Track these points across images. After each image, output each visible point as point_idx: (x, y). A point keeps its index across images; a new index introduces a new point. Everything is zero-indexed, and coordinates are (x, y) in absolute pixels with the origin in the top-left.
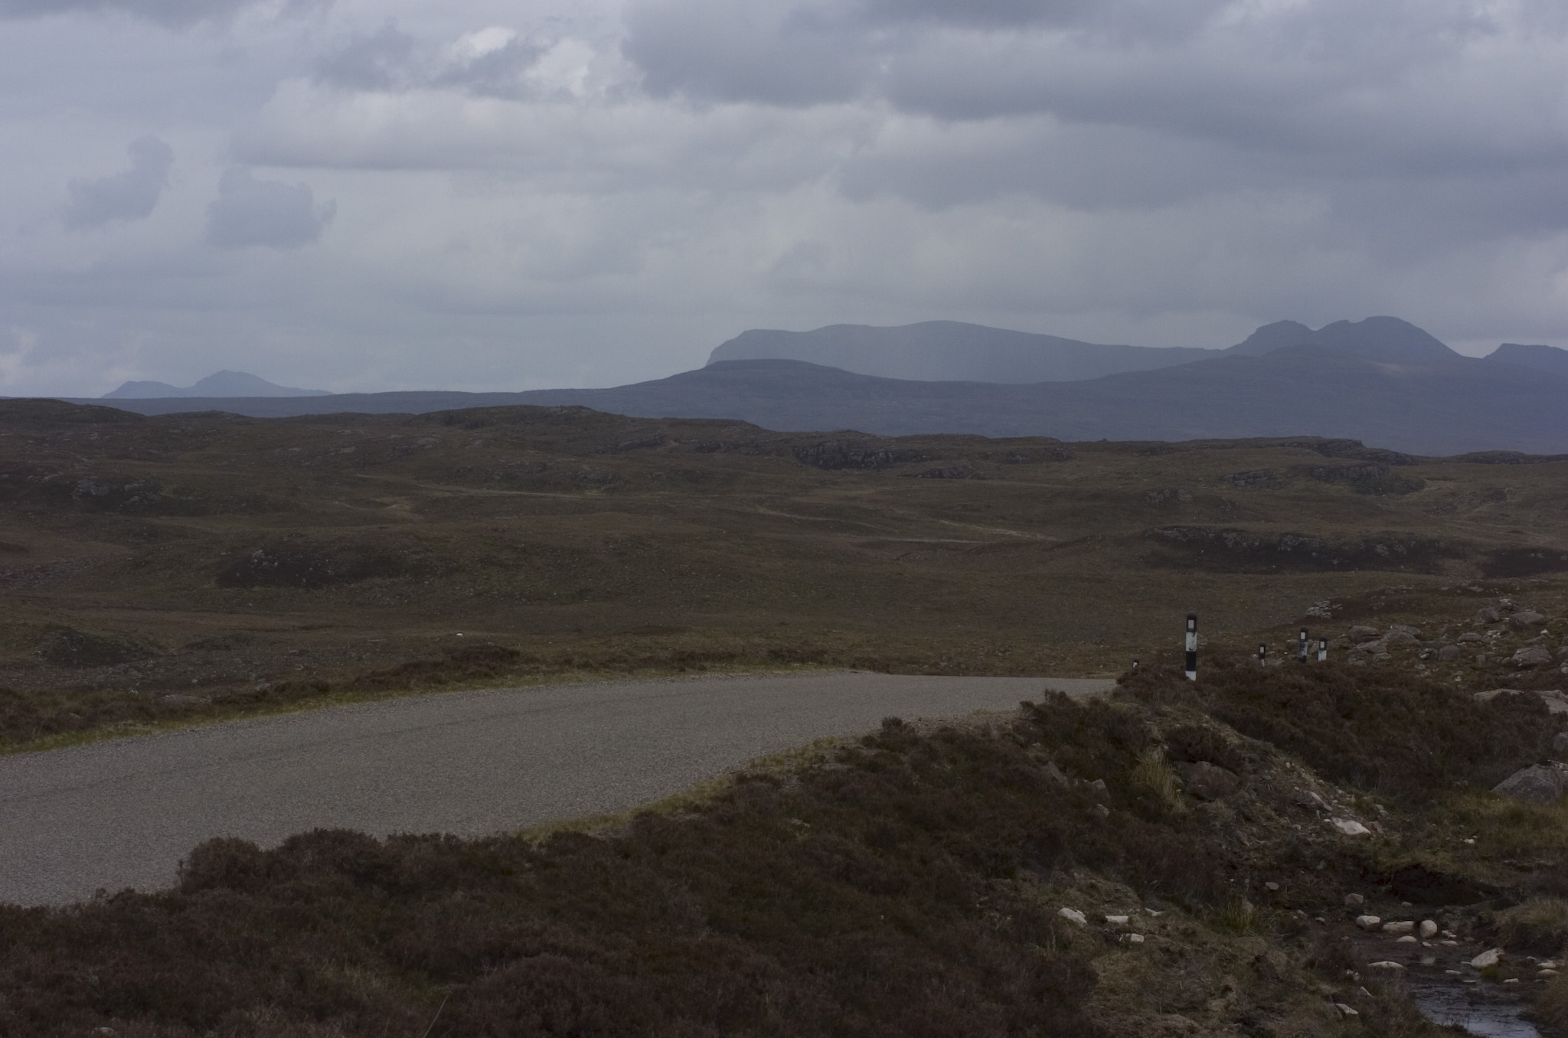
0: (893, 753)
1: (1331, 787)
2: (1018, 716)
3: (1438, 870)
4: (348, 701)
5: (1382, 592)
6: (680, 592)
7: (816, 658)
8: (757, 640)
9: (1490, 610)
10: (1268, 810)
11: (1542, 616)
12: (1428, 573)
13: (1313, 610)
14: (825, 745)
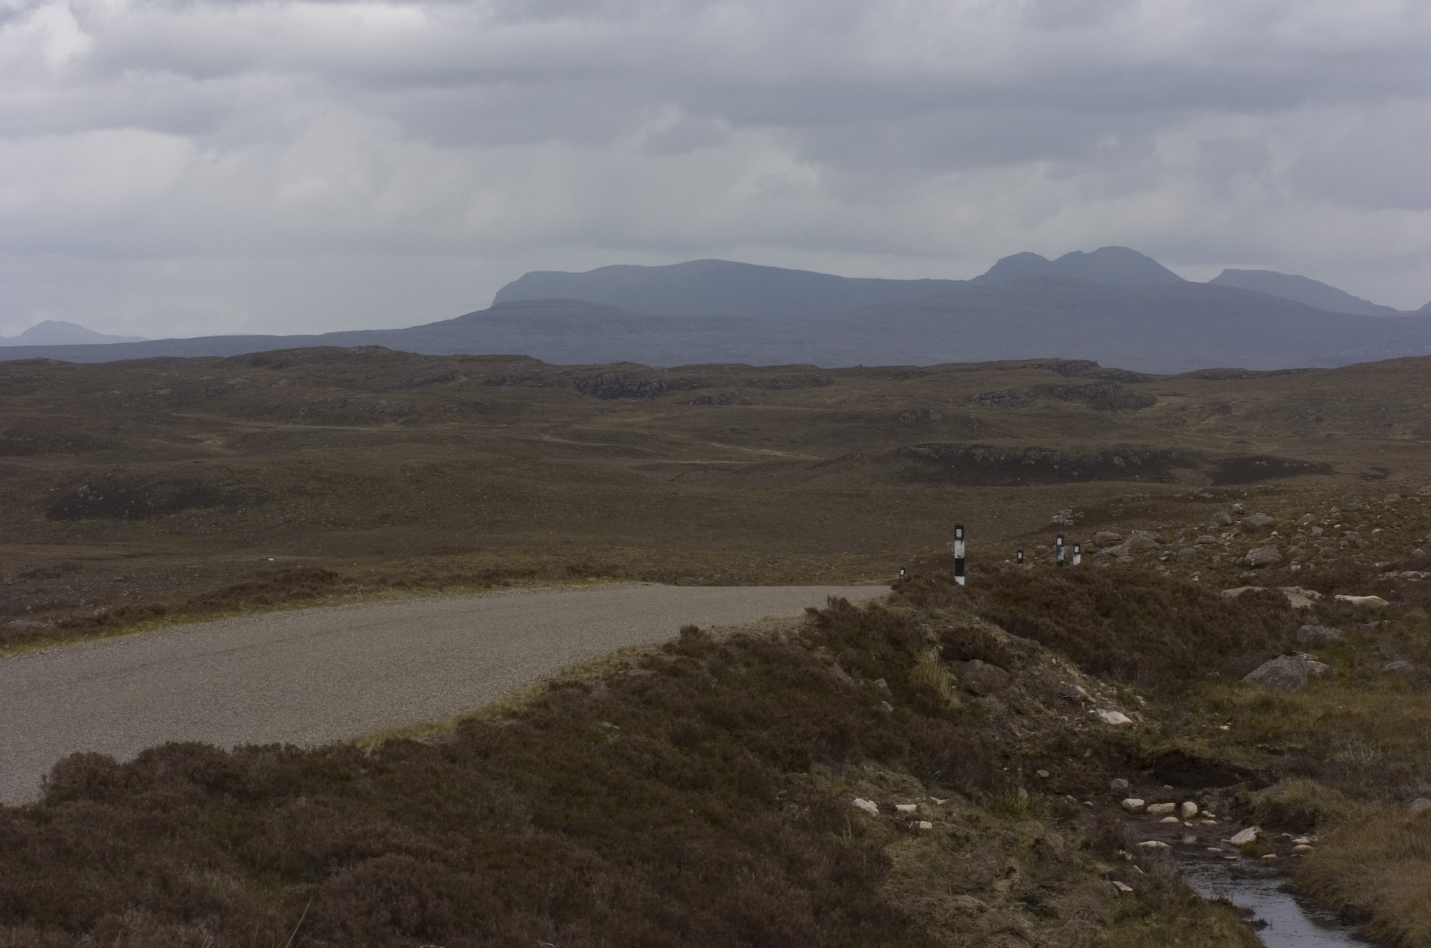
0: (692, 659)
1: (1094, 681)
2: (804, 622)
3: (1196, 755)
4: (183, 622)
5: (1120, 500)
6: (473, 515)
7: (610, 572)
8: (545, 558)
9: (1223, 515)
10: (1038, 704)
11: (1270, 519)
12: (1161, 481)
13: (1058, 518)
14: (628, 653)
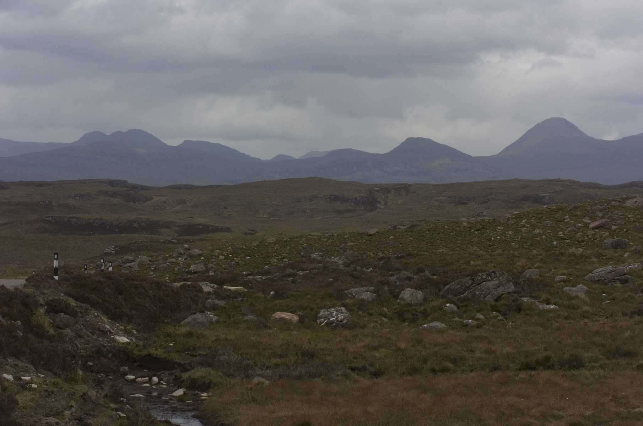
1: (114, 323)
3: (158, 356)
5: (136, 243)
9: (180, 250)
10: (88, 333)
11: (201, 252)
12: (155, 234)
13: (108, 250)
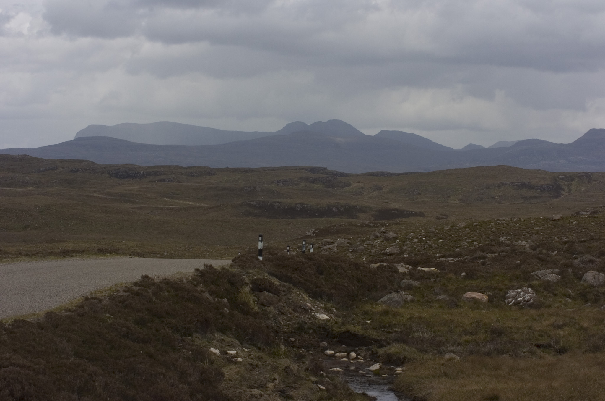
0: (145, 289)
1: (315, 301)
2: (194, 274)
3: (356, 333)
5: (335, 226)
6: (64, 226)
7: (116, 252)
8: (93, 245)
9: (376, 233)
10: (290, 310)
11: (396, 235)
12: (353, 218)
13: (308, 233)
14: (119, 286)
